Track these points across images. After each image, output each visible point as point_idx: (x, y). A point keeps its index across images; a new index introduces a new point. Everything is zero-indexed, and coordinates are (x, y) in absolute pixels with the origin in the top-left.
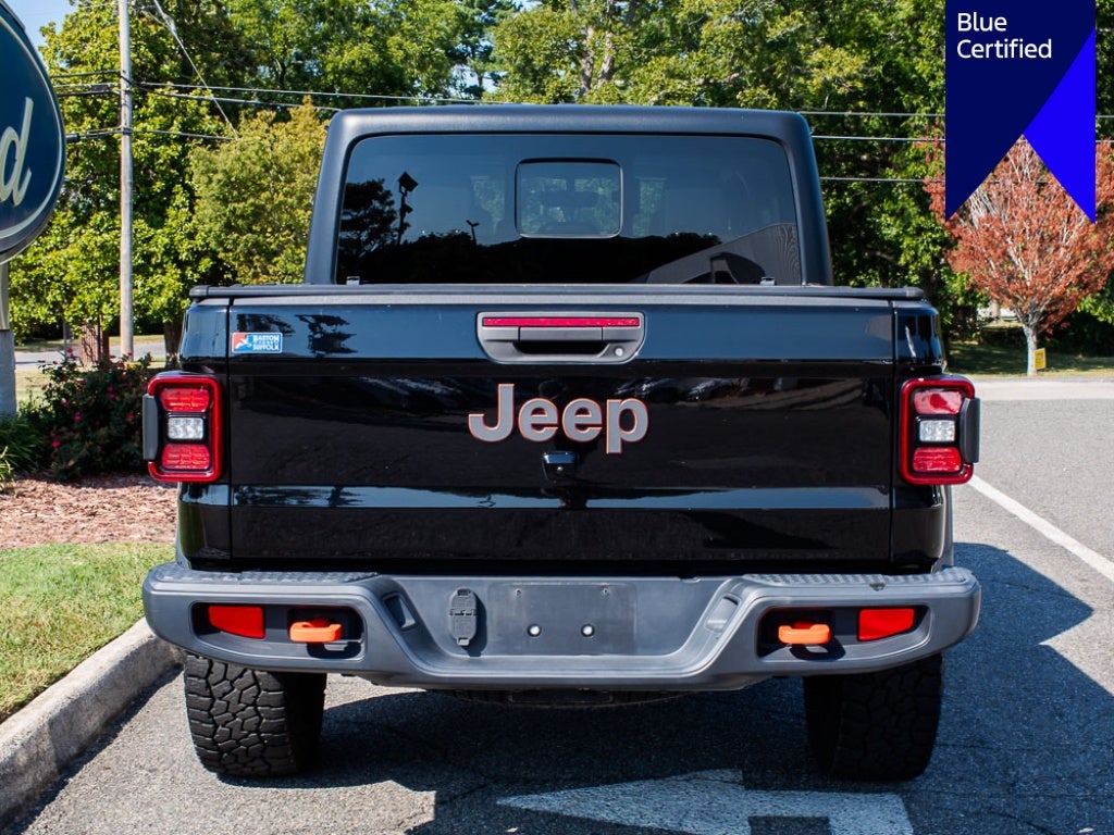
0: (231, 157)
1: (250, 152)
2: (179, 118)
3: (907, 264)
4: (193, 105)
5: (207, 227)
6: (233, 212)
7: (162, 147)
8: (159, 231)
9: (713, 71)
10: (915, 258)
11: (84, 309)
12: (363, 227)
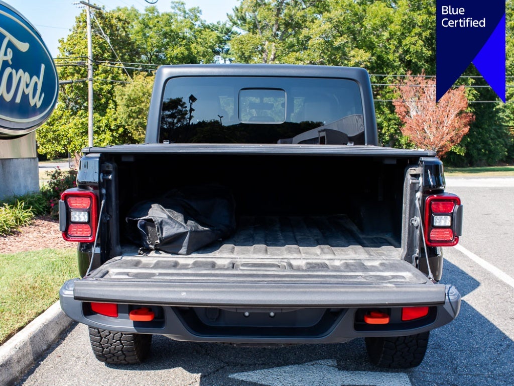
0: (131, 90)
1: (138, 87)
2: (111, 75)
3: (385, 133)
4: (116, 70)
5: (121, 116)
6: (131, 111)
7: (105, 86)
8: (104, 118)
9: (313, 58)
10: (388, 130)
11: (75, 147)
12: (175, 117)
